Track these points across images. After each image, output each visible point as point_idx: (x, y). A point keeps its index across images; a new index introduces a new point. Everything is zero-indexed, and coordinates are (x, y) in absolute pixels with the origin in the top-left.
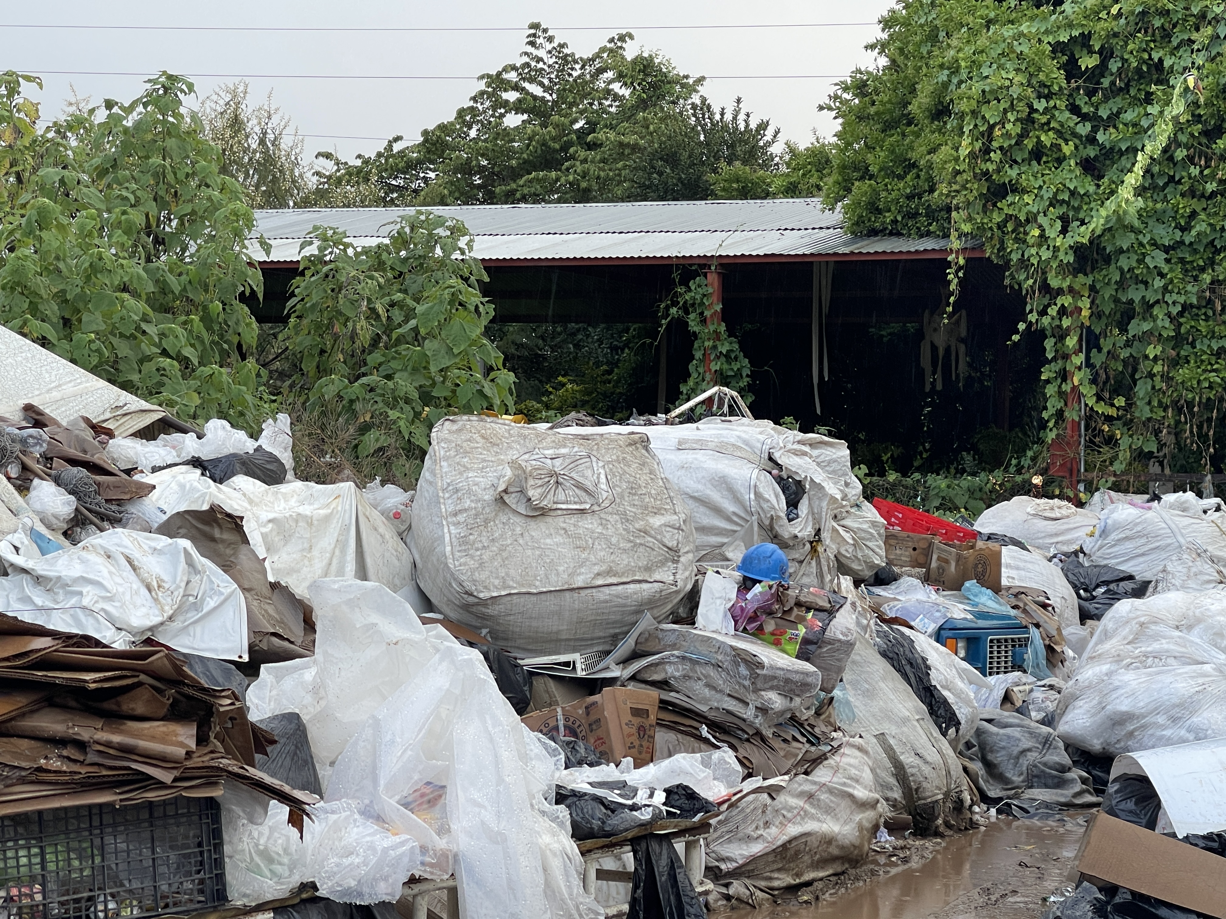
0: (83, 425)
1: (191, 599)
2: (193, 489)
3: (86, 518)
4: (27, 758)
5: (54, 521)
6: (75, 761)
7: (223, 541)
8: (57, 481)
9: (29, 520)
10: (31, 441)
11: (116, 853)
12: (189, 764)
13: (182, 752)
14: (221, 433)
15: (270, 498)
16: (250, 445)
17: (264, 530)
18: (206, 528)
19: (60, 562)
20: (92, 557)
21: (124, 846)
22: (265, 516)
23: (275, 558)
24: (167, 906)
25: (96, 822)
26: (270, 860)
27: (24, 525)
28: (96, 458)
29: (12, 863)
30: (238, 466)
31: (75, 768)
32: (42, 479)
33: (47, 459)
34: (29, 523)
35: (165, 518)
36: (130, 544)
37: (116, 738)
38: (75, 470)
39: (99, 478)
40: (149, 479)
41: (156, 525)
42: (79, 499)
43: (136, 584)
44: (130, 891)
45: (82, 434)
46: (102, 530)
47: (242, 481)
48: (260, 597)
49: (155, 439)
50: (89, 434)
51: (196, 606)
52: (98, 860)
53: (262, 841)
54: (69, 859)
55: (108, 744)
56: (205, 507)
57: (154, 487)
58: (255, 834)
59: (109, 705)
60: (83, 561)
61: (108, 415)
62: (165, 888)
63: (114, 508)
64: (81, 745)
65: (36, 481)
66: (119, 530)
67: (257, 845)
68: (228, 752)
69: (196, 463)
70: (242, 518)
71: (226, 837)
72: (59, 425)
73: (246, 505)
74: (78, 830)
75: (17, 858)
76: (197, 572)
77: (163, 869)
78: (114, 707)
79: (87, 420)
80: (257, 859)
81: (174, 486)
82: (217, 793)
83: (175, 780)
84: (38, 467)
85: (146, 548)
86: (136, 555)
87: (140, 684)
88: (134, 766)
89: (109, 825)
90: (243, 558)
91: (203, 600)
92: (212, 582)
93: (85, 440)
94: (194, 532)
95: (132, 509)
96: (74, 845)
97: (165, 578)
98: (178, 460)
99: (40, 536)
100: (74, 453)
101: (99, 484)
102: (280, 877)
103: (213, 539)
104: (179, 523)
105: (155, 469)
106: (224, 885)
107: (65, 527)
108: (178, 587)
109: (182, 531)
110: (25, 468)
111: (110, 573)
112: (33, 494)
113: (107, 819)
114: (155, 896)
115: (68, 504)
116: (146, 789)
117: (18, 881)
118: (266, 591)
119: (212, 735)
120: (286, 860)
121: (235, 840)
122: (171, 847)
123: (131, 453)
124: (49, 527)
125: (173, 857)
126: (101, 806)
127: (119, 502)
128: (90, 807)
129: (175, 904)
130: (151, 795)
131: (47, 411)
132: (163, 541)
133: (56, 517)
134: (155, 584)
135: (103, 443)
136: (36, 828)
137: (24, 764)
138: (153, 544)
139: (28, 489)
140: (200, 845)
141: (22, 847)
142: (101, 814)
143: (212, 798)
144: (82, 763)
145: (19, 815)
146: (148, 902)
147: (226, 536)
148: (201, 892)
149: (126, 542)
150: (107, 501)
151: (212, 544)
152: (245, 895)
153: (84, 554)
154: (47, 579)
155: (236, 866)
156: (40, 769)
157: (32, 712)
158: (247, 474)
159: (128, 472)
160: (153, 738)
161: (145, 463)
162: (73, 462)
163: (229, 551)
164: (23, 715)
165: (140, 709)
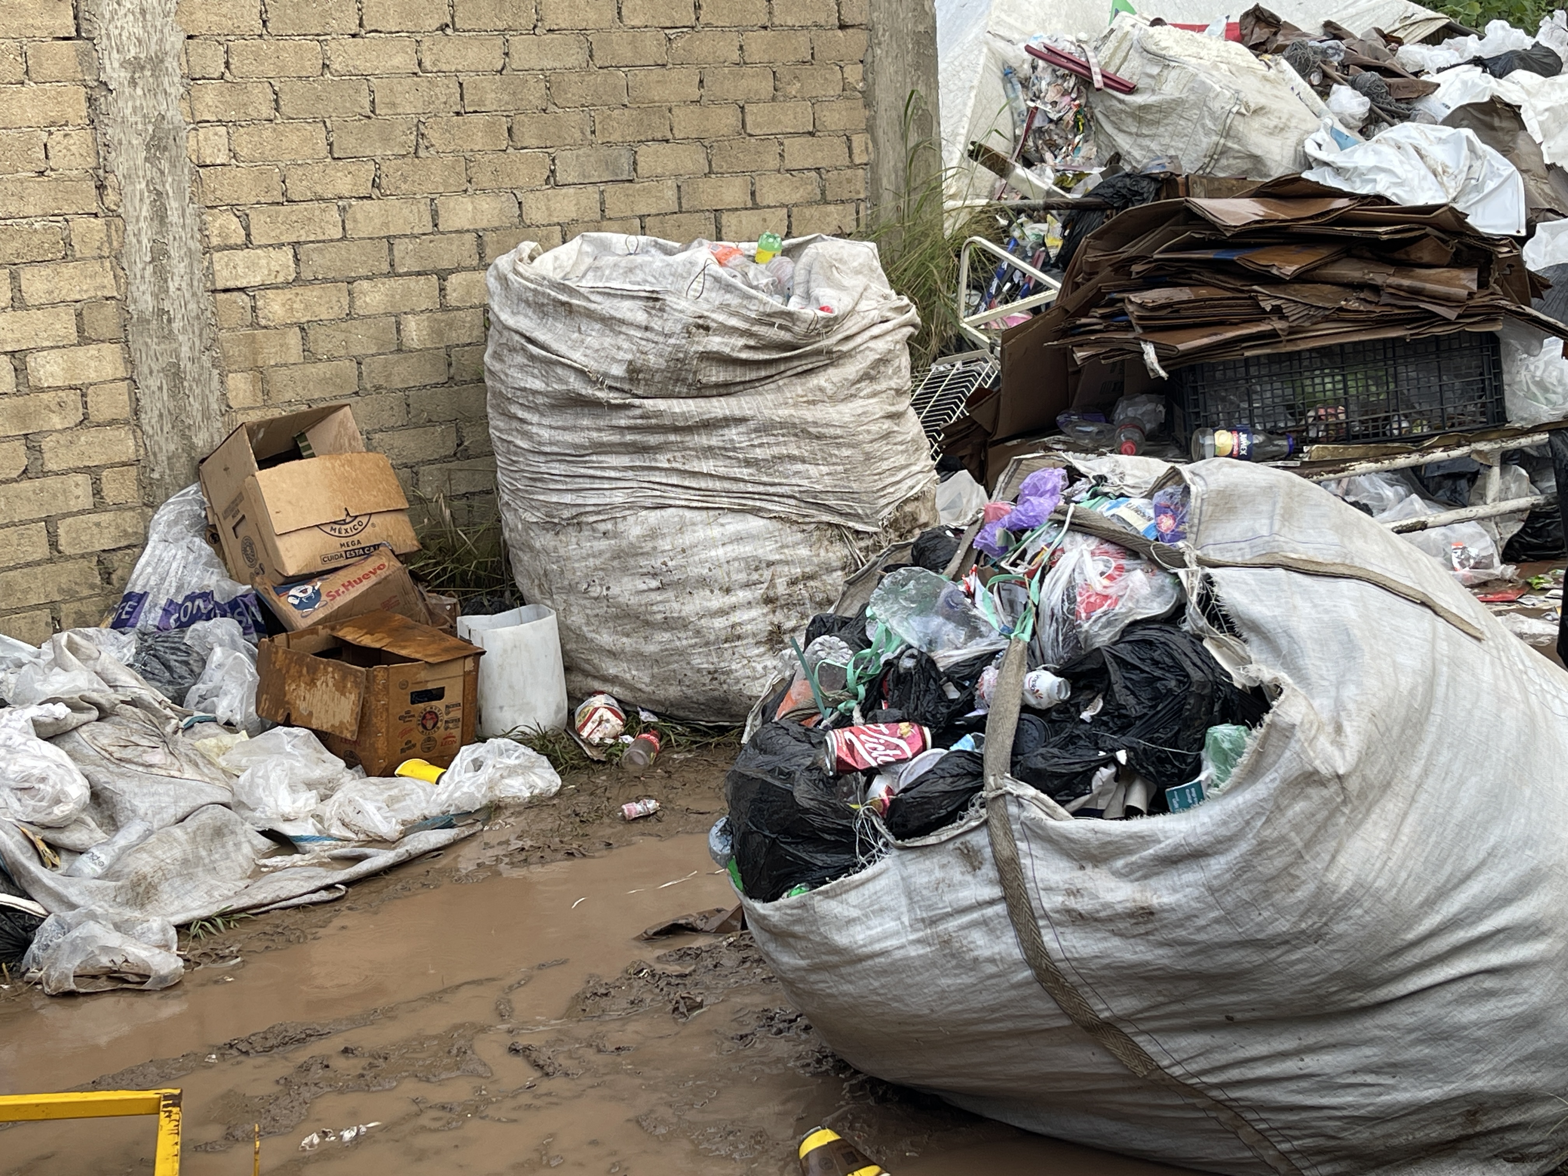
0: (1376, 35)
1: (1473, 182)
2: (1474, 85)
3: (1379, 116)
4: (1329, 300)
5: (1351, 120)
6: (1371, 302)
7: (1502, 129)
8: (1354, 85)
9: (1329, 120)
10: (1330, 51)
11: (1408, 380)
12: (1471, 303)
13: (1465, 292)
14: (1501, 33)
15: (1547, 88)
16: (1528, 43)
17: (1541, 118)
18: (1487, 119)
19: (1356, 155)
20: (1384, 149)
21: (1413, 375)
22: (1542, 105)
23: (1552, 144)
24: (1453, 425)
25: (1390, 354)
26: (1545, 390)
27: (1325, 125)
28: (1387, 63)
29: (1319, 388)
30: (1516, 62)
31: (1371, 308)
32: (1340, 84)
33: (1344, 67)
34: (1330, 122)
35: (1449, 112)
36: (1417, 136)
37: (1406, 282)
38: (1369, 74)
39: (1390, 80)
40: (1434, 78)
41: (1440, 120)
42: (1372, 100)
43: (1424, 171)
44: (1420, 413)
45: (1375, 44)
46: (1391, 125)
47: (1520, 75)
48: (1537, 177)
49: (1439, 43)
50: (1380, 43)
51: (1478, 188)
52: (1392, 386)
53: (1538, 373)
54: (1368, 386)
55: (1399, 287)
56: (1486, 99)
57: (1439, 85)
58: (1532, 368)
59: (1400, 255)
60: (1376, 152)
61: (1397, 25)
62: (1451, 410)
63: (1403, 106)
64: (1376, 289)
65: (1335, 87)
66: (1407, 124)
67: (1533, 377)
68: (1506, 295)
69: (1477, 61)
70: (1519, 107)
71: (1505, 367)
72: (1354, 38)
73: (1524, 96)
74: (1375, 361)
75: (1324, 384)
76: (1478, 157)
77: (1449, 394)
78: (1404, 257)
79: (1379, 31)
80: (1533, 388)
81: (1458, 85)
82: (1496, 328)
83: (1459, 317)
84: (1336, 74)
85: (1432, 138)
86: (1423, 145)
87: (1426, 235)
88: (1422, 305)
89: (1400, 357)
90: (1521, 143)
91: (1484, 182)
92: (1492, 165)
93: (1377, 49)
94: (1475, 122)
95: (1419, 106)
96: (1371, 373)
97: (1449, 164)
98: (1461, 61)
99: (1339, 133)
100: (1367, 59)
101: (1390, 86)
102: (1555, 404)
103: (1493, 128)
104: (1461, 114)
105: (1439, 70)
106: (1504, 408)
107: (1361, 124)
108: (1461, 172)
109: (1465, 122)
110: (1325, 76)
111: (1401, 162)
112: (1332, 98)
113: (1400, 351)
114: (1442, 417)
115: (1363, 104)
116: (1431, 325)
117: (1325, 403)
118: (1542, 172)
119: (1492, 280)
120: (1560, 390)
121: (1514, 370)
122: (1456, 376)
123: (1418, 58)
124: (1347, 126)
125: (1457, 384)
126: (1393, 339)
127: (1408, 101)
128: (1385, 340)
129: (1460, 424)
130: (1437, 331)
131: (1344, 26)
132: (1449, 130)
133: (1353, 117)
134: (1440, 170)
135: (1394, 51)
136: (1339, 360)
137: (1327, 305)
138: (1438, 134)
139: (1328, 94)
140: (1481, 374)
141: (1327, 375)
142: (1394, 348)
143: (1491, 333)
144: (1377, 304)
145: (1323, 348)
146: (1437, 422)
147: (1506, 124)
148: (1483, 414)
149: (1414, 134)
150: (1397, 100)
151: (1493, 133)
152: (1522, 419)
153: (1377, 146)
154: (1346, 170)
155: (1514, 394)
156: (1341, 309)
157: (1334, 262)
158: (1525, 68)
159: (1416, 74)
160: (1438, 282)
161: (1431, 66)
162: (1367, 68)
163: (1507, 138)
164: (1326, 265)
165: (1427, 258)
